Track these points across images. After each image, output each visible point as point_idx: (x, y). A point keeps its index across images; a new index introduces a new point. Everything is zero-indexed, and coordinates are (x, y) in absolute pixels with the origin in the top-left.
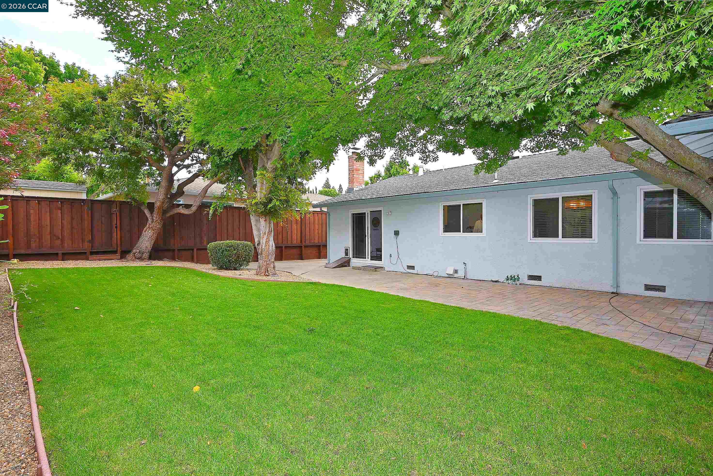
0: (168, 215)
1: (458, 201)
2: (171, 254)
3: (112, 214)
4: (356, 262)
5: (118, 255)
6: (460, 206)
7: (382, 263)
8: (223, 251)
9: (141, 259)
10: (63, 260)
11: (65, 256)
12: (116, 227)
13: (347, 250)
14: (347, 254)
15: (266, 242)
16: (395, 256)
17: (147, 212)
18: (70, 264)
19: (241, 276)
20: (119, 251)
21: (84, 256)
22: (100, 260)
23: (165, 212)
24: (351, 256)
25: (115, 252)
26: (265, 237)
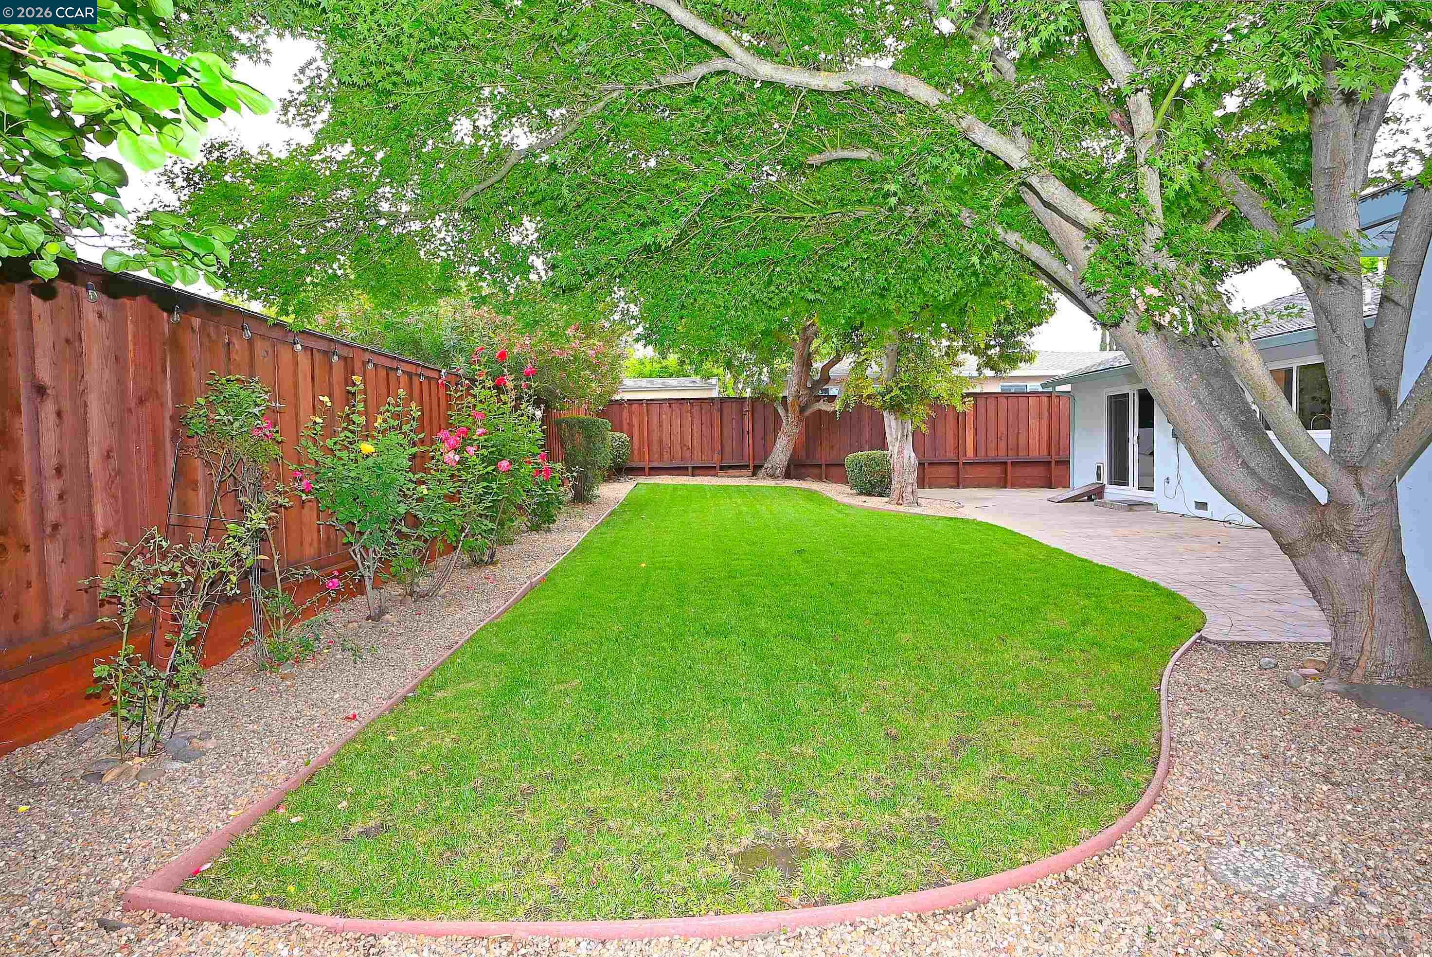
0: (808, 413)
1: (1290, 361)
2: (816, 471)
3: (743, 415)
4: (1113, 492)
5: (749, 472)
6: (1291, 370)
7: (1152, 496)
8: (861, 466)
9: (773, 476)
10: (693, 476)
11: (696, 471)
12: (748, 433)
13: (1099, 468)
14: (1099, 477)
15: (899, 452)
16: (1173, 481)
17: (781, 411)
18: (698, 481)
19: (865, 504)
20: (751, 465)
21: (712, 472)
22: (728, 477)
23: (802, 409)
24: (1105, 482)
25: (747, 467)
26: (898, 444)
